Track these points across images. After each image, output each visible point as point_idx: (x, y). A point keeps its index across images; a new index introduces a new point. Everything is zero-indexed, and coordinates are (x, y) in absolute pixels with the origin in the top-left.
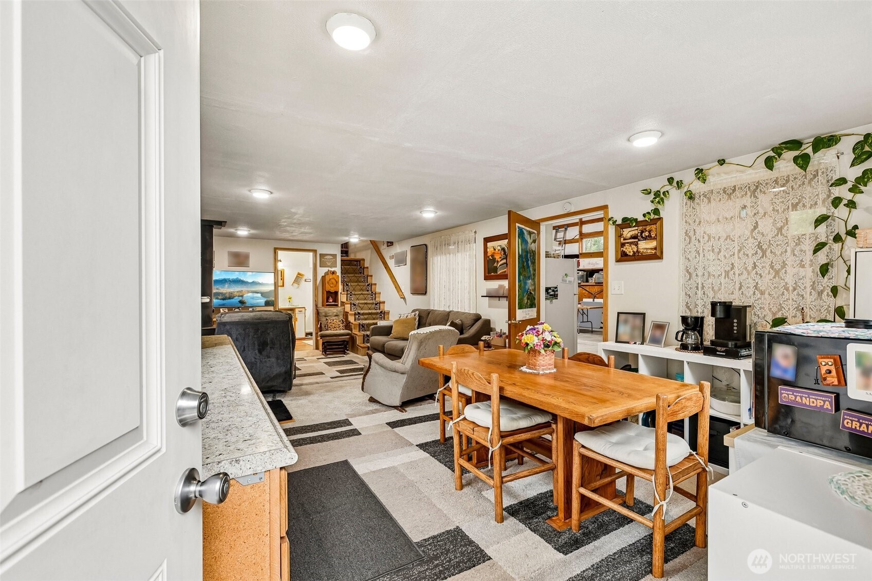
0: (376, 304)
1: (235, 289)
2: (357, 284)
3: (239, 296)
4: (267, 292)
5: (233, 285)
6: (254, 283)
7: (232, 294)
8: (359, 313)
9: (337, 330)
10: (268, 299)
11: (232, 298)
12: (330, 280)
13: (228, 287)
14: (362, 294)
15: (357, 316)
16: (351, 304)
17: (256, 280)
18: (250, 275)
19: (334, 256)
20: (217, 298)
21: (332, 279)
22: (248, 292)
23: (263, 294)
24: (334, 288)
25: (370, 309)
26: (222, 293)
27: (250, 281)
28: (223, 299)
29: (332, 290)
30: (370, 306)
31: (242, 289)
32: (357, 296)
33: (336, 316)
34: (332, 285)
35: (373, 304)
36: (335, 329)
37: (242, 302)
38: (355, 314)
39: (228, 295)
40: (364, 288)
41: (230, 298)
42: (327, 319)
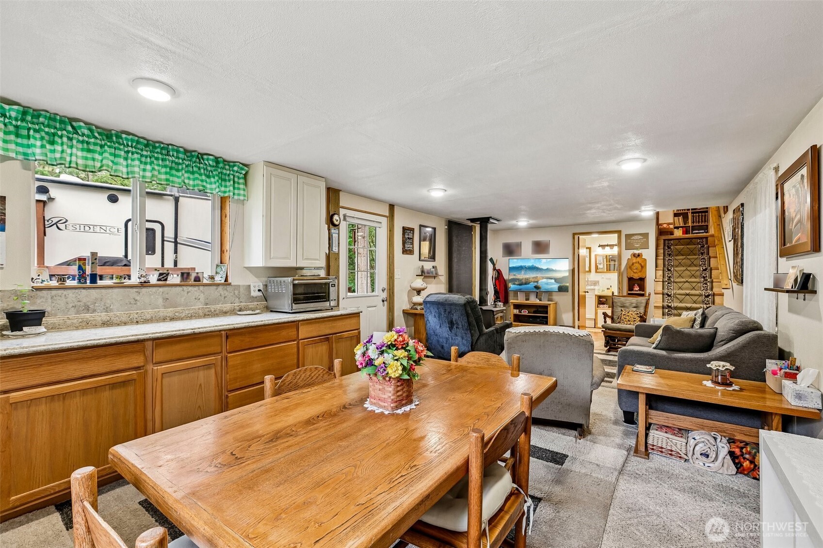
0: (707, 296)
1: (530, 275)
2: (685, 268)
3: (534, 282)
4: (560, 278)
5: (528, 272)
6: (548, 270)
7: (528, 279)
8: (669, 307)
9: (630, 324)
10: (561, 285)
11: (528, 284)
12: (633, 264)
13: (525, 274)
14: (687, 282)
15: (667, 310)
16: (663, 294)
17: (550, 267)
18: (544, 263)
19: (646, 236)
20: (514, 284)
21: (636, 263)
22: (543, 278)
23: (556, 280)
24: (639, 274)
25: (695, 302)
26: (518, 279)
27: (545, 268)
28: (520, 285)
29: (636, 276)
30: (695, 298)
31: (538, 275)
32: (680, 285)
33: (635, 307)
34: (635, 271)
35: (701, 295)
36: (629, 323)
37: (537, 287)
38: (663, 307)
39: (524, 281)
40: (698, 273)
41: (526, 284)
42: (622, 310)
